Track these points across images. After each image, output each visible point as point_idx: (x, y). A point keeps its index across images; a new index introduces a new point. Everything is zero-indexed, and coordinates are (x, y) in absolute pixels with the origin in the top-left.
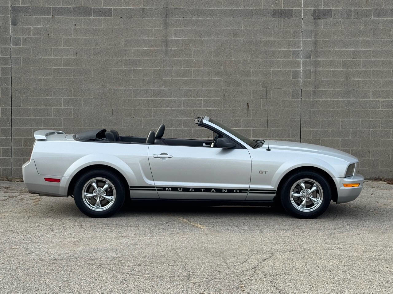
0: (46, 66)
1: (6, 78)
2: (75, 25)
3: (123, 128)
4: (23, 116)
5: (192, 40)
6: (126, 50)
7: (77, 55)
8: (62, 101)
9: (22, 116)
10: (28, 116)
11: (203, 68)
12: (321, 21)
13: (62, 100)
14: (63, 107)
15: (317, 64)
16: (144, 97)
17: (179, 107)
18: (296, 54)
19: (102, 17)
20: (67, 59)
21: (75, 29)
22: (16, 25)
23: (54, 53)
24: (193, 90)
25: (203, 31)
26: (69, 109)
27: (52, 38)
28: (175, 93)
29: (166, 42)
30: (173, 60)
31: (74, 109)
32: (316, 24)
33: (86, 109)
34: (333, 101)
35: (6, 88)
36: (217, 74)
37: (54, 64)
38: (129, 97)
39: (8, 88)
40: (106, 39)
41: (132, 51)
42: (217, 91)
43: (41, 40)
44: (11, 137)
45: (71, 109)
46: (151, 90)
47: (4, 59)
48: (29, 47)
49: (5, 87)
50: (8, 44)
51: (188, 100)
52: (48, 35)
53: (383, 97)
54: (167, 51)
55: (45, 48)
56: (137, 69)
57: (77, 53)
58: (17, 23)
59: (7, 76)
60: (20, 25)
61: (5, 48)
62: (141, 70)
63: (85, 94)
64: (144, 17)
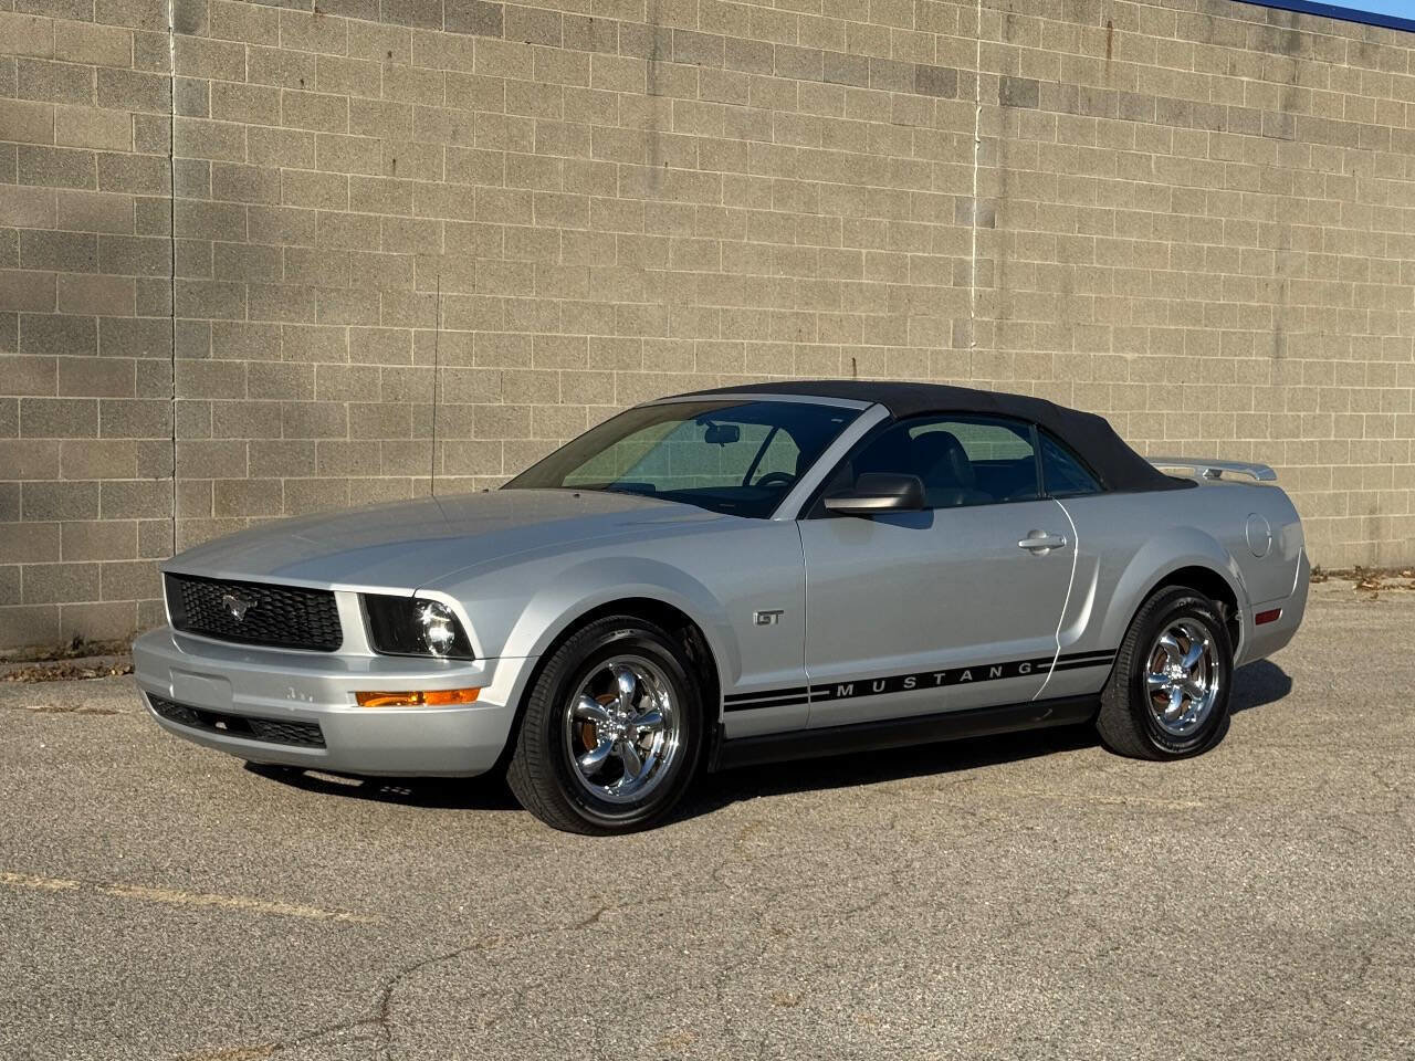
0: (294, 203)
1: (154, 240)
2: (390, 54)
3: (531, 438)
4: (215, 394)
5: (720, 144)
6: (540, 162)
7: (394, 169)
8: (347, 339)
9: (213, 397)
10: (233, 394)
11: (749, 239)
12: (1017, 113)
13: (348, 334)
14: (349, 364)
15: (1004, 244)
16: (592, 333)
17: (684, 368)
18: (962, 209)
19: (473, 34)
20: (362, 179)
21: (390, 69)
22: (191, 32)
23: (320, 155)
24: (723, 310)
25: (750, 115)
26: (369, 368)
27: (313, 96)
28: (675, 320)
29: (653, 141)
30: (672, 208)
31: (384, 370)
32: (1006, 124)
33: (422, 369)
34: (1037, 357)
35: (156, 282)
36: (783, 259)
37: (323, 196)
38: (550, 330)
39: (163, 280)
40: (482, 116)
41: (561, 166)
42: (782, 317)
43: (277, 101)
44: (171, 478)
45: (376, 370)
46: (612, 307)
47: (147, 164)
48: (235, 123)
49: (151, 278)
50: (163, 106)
51: (711, 345)
52: (302, 81)
53: (1134, 350)
54: (655, 175)
55: (292, 135)
56: (572, 232)
57: (394, 161)
58: (197, 25)
59: (160, 233)
60: (204, 34)
61: (150, 120)
62: (583, 233)
63: (419, 313)
64: (594, 49)
